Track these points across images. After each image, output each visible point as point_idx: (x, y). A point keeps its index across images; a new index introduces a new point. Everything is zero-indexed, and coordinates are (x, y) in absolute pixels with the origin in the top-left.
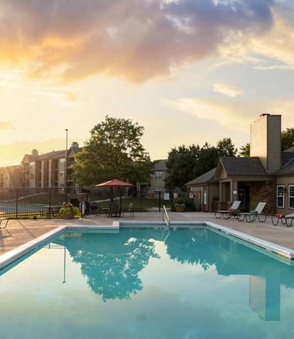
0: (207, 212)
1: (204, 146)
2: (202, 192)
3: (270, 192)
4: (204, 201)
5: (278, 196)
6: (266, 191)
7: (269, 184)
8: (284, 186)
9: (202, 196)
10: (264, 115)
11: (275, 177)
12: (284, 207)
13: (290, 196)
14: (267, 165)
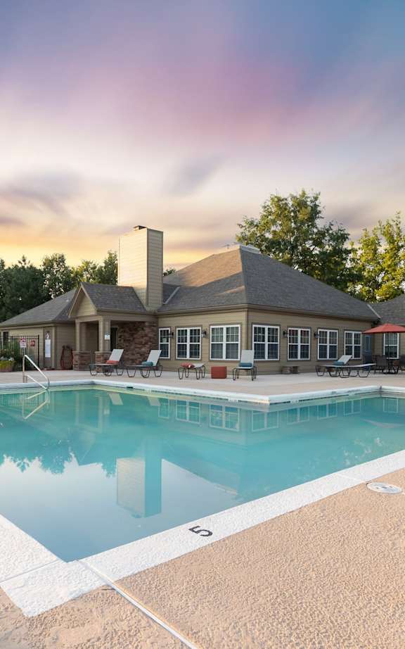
0: (53, 369)
1: (20, 262)
2: (41, 338)
3: (150, 338)
4: (44, 353)
5: (160, 343)
6: (146, 336)
7: (150, 326)
8: (169, 329)
9: (41, 344)
10: (141, 227)
11: (156, 316)
12: (169, 357)
13: (179, 342)
14: (147, 299)
